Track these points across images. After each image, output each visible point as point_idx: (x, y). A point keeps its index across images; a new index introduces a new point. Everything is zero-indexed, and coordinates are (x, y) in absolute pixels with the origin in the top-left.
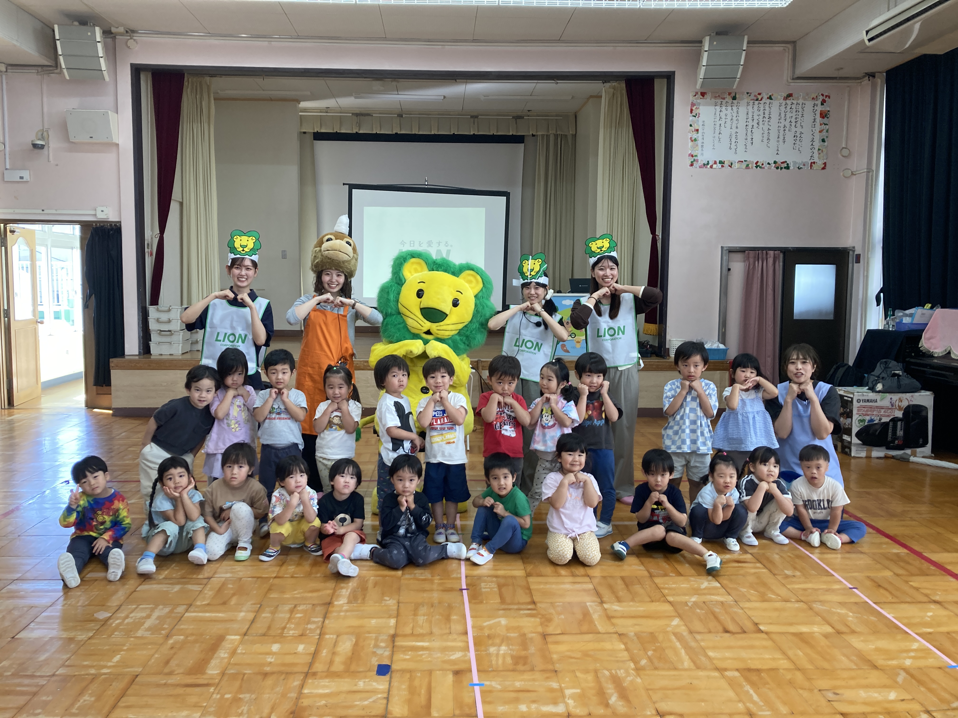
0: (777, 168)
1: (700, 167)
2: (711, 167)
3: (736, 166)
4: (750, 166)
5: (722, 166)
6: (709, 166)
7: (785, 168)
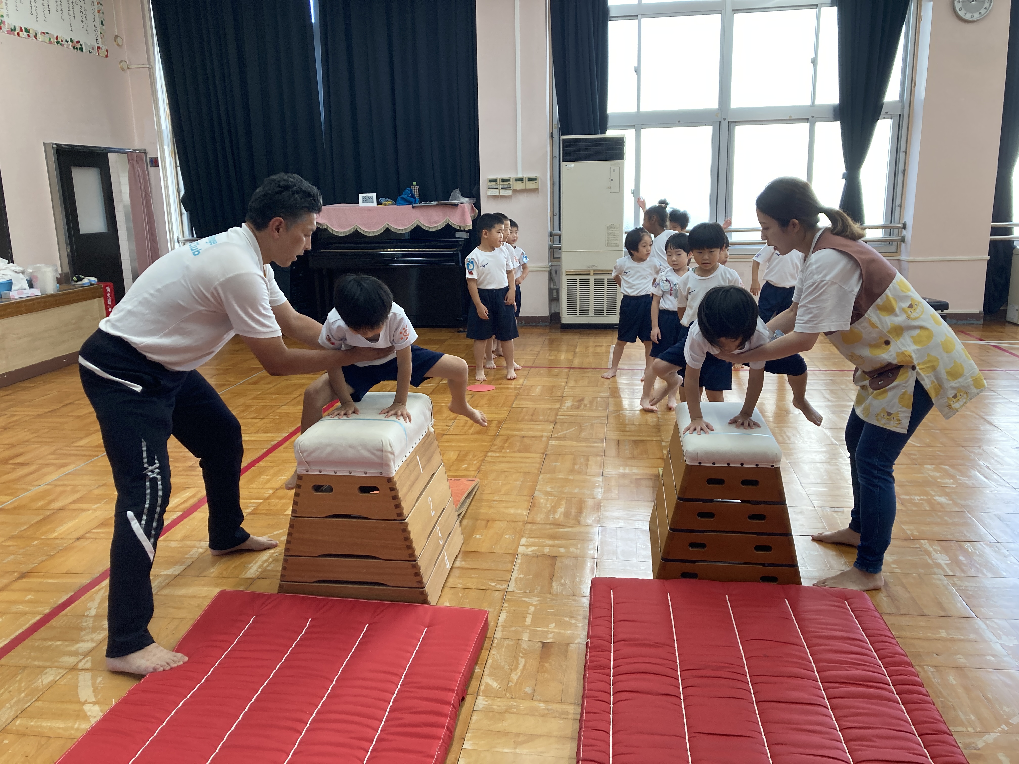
0: (74, 48)
1: (8, 33)
2: (18, 34)
3: (40, 36)
4: (52, 40)
5: (29, 36)
6: (16, 33)
7: (80, 49)
